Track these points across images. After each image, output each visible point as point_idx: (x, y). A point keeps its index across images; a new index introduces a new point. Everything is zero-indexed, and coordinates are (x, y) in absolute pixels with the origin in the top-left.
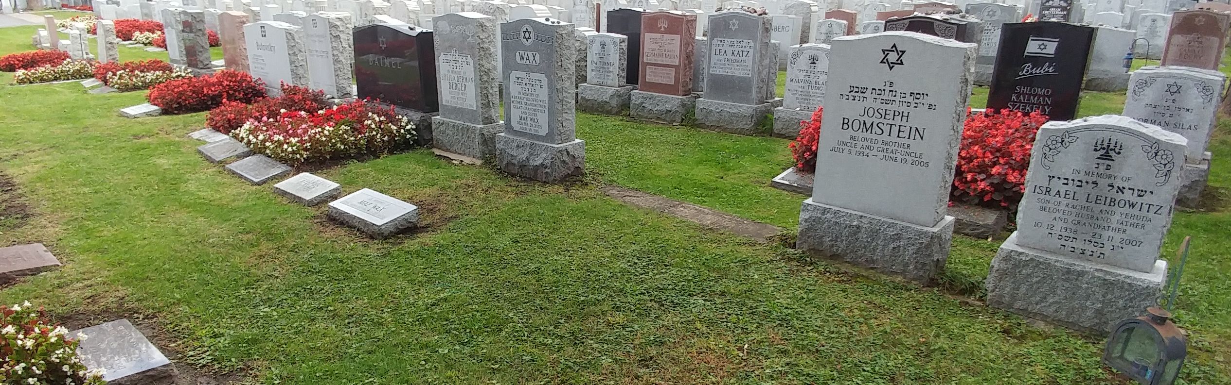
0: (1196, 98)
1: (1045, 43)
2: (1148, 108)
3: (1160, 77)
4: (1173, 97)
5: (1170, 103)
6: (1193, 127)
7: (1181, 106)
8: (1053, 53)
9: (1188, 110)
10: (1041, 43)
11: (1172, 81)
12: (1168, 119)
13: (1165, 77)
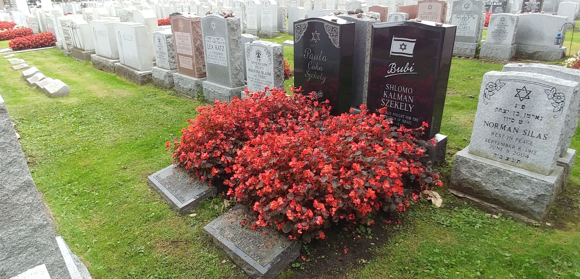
0: (546, 105)
1: (405, 43)
2: (497, 112)
3: (509, 80)
4: (523, 103)
5: (519, 109)
6: (542, 136)
7: (531, 113)
8: (412, 53)
9: (537, 118)
10: (401, 43)
11: (520, 86)
12: (517, 125)
13: (515, 81)
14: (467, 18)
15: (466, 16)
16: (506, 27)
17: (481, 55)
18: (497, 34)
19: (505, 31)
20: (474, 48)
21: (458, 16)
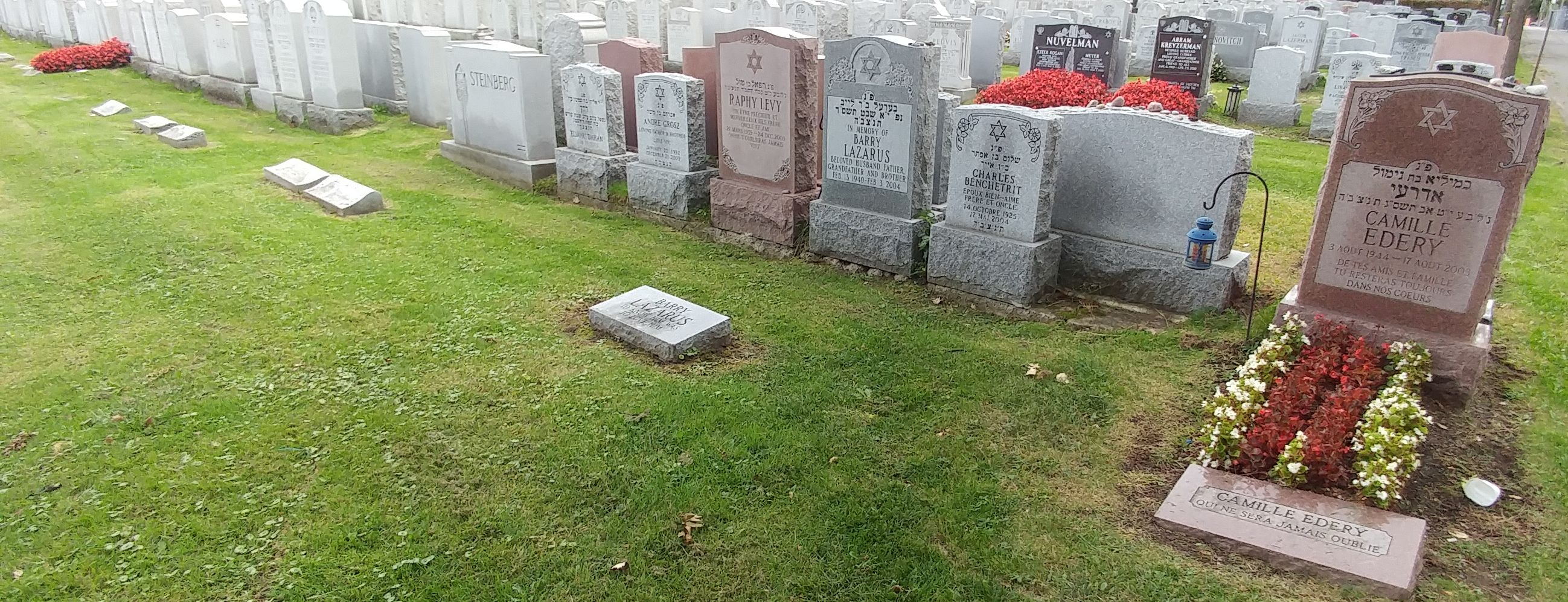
14: (877, 117)
15: (872, 107)
16: (1013, 167)
17: (933, 269)
18: (981, 189)
19: (1010, 179)
20: (906, 239)
21: (848, 105)
